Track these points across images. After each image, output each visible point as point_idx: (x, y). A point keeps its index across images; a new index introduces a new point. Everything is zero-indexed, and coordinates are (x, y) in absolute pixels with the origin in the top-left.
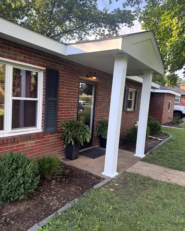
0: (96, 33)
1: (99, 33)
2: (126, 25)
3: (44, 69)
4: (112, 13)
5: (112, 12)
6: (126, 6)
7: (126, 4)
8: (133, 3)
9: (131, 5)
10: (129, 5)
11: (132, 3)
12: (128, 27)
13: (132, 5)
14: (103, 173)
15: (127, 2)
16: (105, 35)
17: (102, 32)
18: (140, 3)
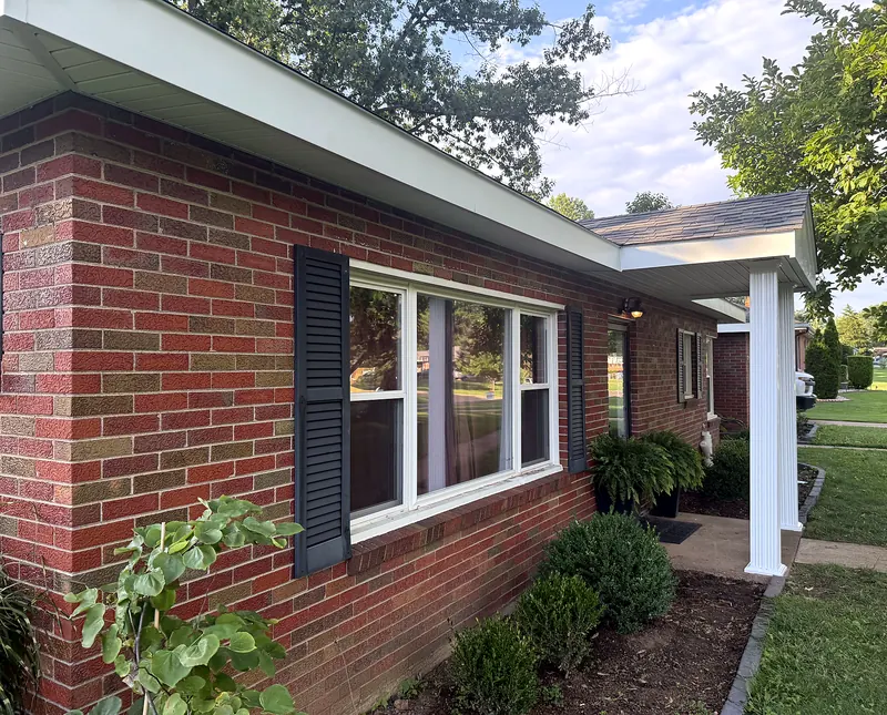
0: (457, 148)
1: (467, 146)
2: (562, 119)
3: (562, 307)
4: (505, 82)
5: (506, 77)
6: (556, 58)
7: (556, 53)
8: (581, 49)
9: (572, 55)
10: (567, 55)
11: (575, 48)
12: (570, 122)
13: (577, 55)
14: (747, 570)
15: (560, 48)
16: (484, 153)
17: (474, 144)
18: (604, 50)
